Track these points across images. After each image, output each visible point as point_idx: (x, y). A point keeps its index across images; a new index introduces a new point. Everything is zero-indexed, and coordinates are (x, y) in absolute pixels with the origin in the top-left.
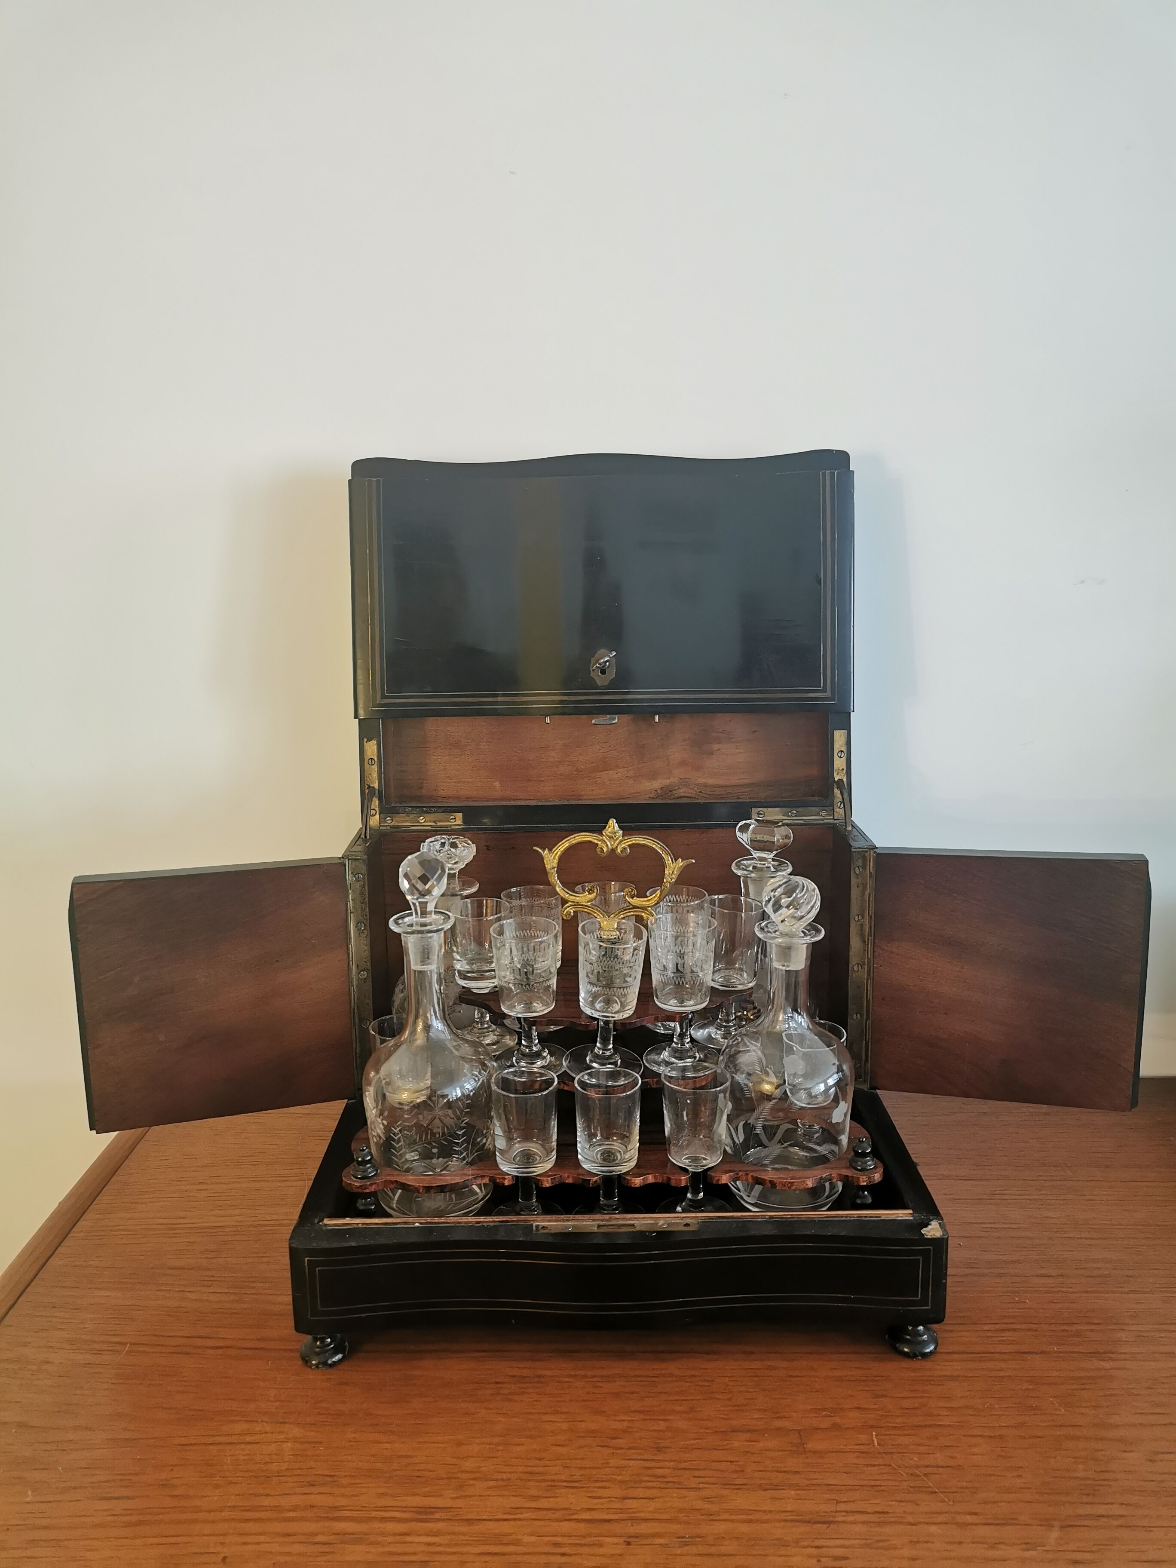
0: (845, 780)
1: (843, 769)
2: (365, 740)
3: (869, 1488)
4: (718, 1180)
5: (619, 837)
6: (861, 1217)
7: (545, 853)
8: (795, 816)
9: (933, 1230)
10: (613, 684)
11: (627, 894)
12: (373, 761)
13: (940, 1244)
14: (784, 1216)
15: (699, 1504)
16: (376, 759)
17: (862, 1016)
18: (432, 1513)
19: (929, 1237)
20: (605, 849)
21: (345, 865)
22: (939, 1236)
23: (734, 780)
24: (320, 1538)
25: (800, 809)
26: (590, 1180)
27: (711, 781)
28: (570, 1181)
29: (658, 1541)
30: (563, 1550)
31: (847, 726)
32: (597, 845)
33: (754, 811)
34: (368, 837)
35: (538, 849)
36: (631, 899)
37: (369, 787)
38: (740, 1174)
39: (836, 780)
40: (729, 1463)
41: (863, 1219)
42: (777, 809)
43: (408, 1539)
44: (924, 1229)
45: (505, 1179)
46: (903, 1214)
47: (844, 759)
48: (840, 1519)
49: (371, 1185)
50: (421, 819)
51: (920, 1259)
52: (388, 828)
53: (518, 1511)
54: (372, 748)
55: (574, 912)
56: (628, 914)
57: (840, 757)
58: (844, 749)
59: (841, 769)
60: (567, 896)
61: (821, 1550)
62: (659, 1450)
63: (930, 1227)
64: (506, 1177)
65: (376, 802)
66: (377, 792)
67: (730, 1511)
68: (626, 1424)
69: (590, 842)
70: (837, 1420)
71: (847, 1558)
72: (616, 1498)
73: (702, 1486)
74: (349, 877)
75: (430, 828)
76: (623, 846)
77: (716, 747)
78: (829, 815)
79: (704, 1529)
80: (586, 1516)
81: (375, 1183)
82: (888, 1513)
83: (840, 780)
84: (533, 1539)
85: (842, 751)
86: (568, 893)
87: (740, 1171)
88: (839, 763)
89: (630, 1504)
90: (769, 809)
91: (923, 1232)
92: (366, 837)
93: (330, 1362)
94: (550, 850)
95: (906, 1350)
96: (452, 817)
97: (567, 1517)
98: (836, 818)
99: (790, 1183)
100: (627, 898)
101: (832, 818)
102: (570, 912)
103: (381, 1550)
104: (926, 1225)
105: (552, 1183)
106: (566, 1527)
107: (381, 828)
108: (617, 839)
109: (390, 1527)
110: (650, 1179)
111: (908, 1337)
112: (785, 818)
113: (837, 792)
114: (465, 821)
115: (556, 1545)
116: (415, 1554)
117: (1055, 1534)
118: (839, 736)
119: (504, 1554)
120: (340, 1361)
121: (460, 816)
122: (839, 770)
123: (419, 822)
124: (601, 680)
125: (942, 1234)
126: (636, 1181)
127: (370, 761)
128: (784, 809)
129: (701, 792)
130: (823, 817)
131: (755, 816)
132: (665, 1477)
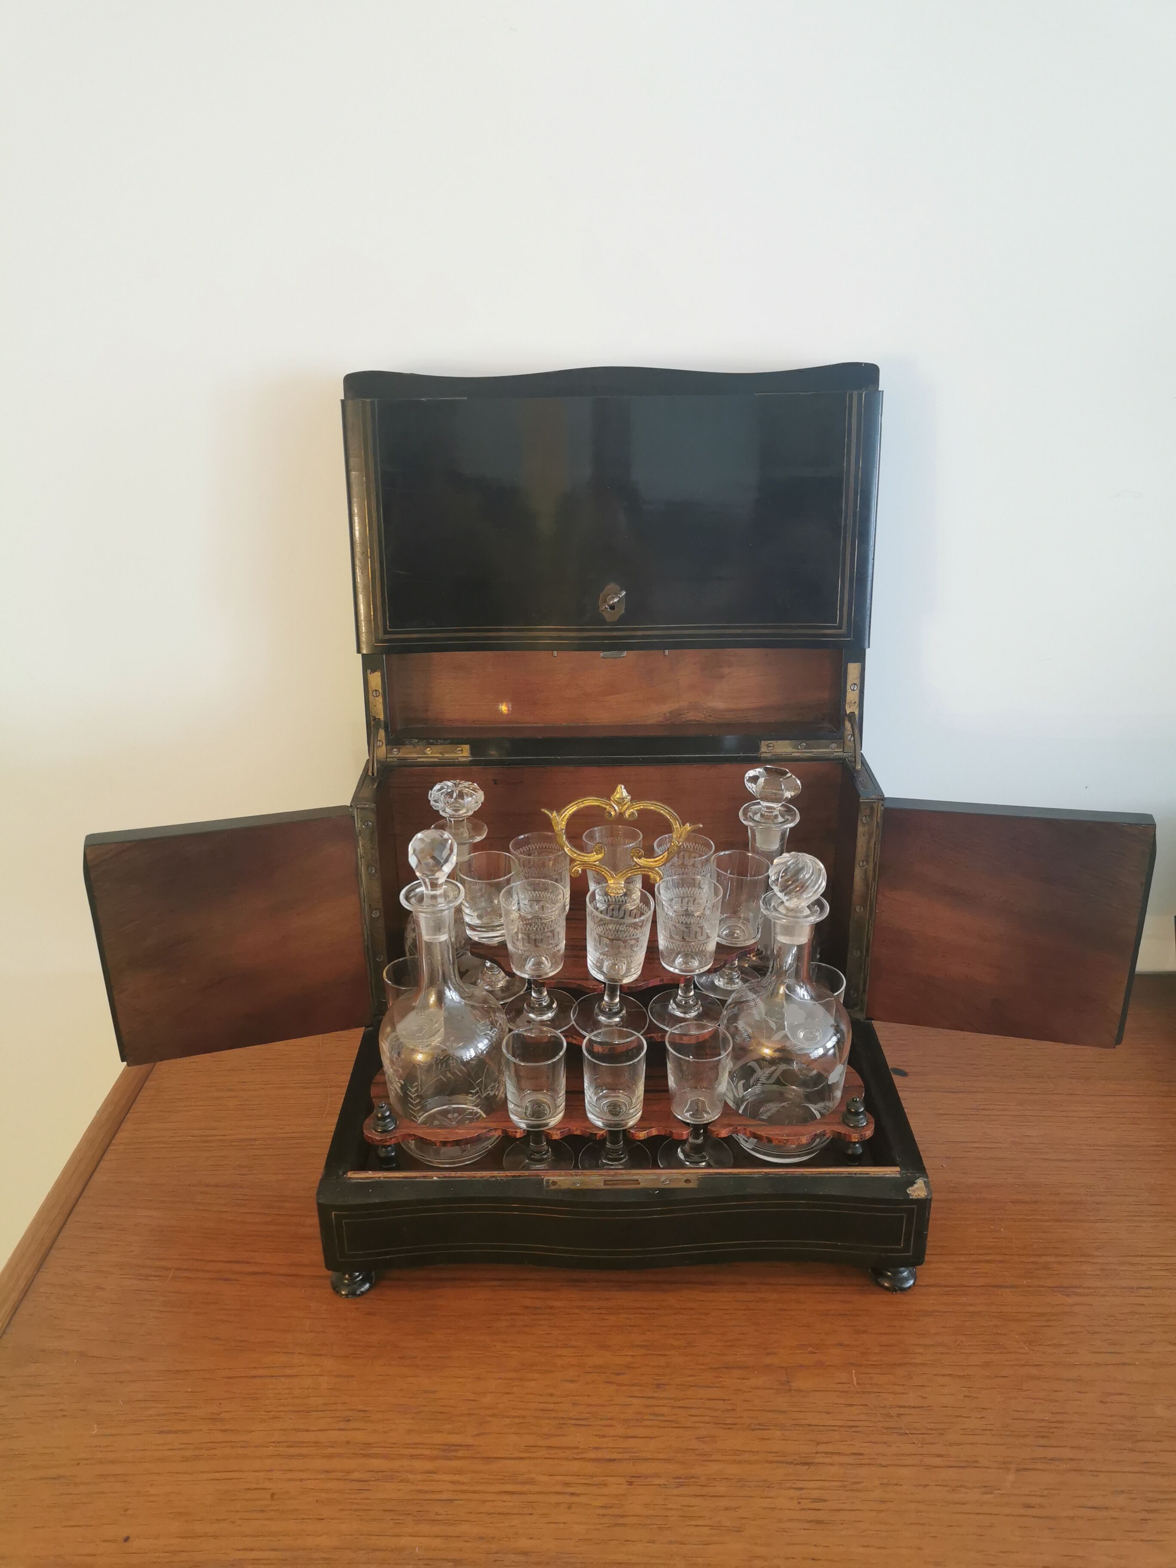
0: (857, 713)
1: (855, 702)
2: (369, 671)
3: (847, 1429)
4: (718, 1134)
5: (628, 802)
6: (851, 1174)
7: (554, 815)
8: (804, 749)
9: (918, 1190)
10: (622, 620)
11: (635, 855)
12: (378, 693)
13: (923, 1204)
15: (694, 1444)
16: (380, 691)
17: (862, 952)
18: (457, 1451)
19: (914, 1197)
20: (613, 813)
21: (354, 817)
22: (924, 1196)
23: (744, 704)
24: (356, 1476)
25: (810, 742)
26: (596, 1134)
27: (720, 705)
28: (578, 1133)
29: (657, 1481)
30: (571, 1490)
31: (860, 658)
32: (605, 809)
33: (764, 743)
34: (375, 775)
35: (546, 811)
36: (638, 860)
37: (375, 719)
38: (739, 1128)
39: (848, 712)
40: (722, 1402)
41: (854, 1175)
42: (787, 742)
43: (435, 1477)
44: (910, 1188)
45: (516, 1132)
46: (891, 1172)
47: (857, 692)
48: (821, 1460)
49: (391, 1139)
50: (428, 751)
51: (903, 1216)
52: (396, 760)
53: (532, 1449)
54: (376, 679)
55: (582, 870)
56: (636, 873)
57: (853, 690)
58: (857, 681)
59: (853, 702)
60: (575, 855)
61: (802, 1492)
62: (658, 1386)
63: (916, 1186)
64: (518, 1131)
65: (382, 733)
66: (382, 724)
67: (722, 1452)
68: (629, 1359)
69: (598, 806)
70: (821, 1357)
71: (825, 1501)
72: (619, 1437)
73: (697, 1425)
74: (358, 825)
75: (437, 760)
76: (632, 810)
77: (726, 670)
78: (839, 747)
79: (698, 1470)
80: (592, 1455)
81: (394, 1138)
82: (862, 1454)
83: (851, 713)
84: (546, 1478)
85: (855, 684)
86: (576, 853)
87: (739, 1125)
88: (852, 695)
90: (779, 742)
91: (908, 1192)
92: (373, 774)
93: (358, 1292)
94: (558, 811)
95: (886, 1284)
96: (458, 749)
98: (845, 751)
99: (785, 1140)
100: (635, 859)
101: (842, 750)
102: (578, 871)
103: (411, 1487)
104: (912, 1183)
105: (561, 1135)
106: (576, 1466)
107: (388, 760)
108: (626, 804)
109: (418, 1464)
110: (654, 1132)
111: (889, 1274)
112: (795, 750)
113: (848, 725)
114: (473, 753)
115: (566, 1484)
116: (440, 1492)
117: (1011, 1477)
118: (853, 669)
119: (521, 1493)
120: (368, 1290)
121: (467, 747)
122: (851, 703)
123: (425, 754)
124: (610, 616)
125: (926, 1194)
126: (641, 1135)
127: (374, 692)
128: (794, 742)
129: (710, 716)
130: (832, 750)
131: (763, 749)
132: (663, 1415)
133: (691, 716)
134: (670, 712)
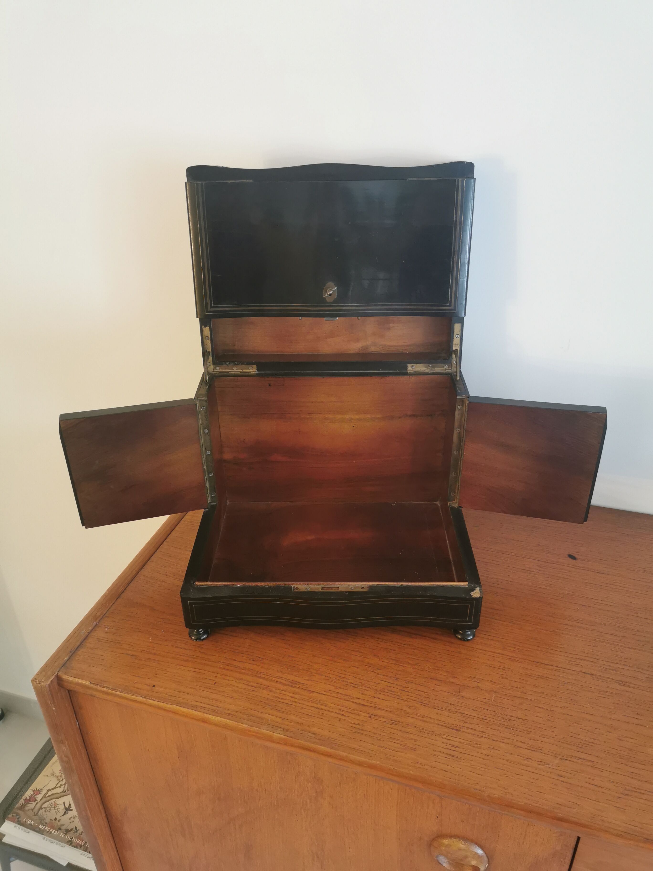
0: (459, 349)
1: (458, 344)
2: (203, 326)
8: (431, 368)
9: (476, 593)
10: (335, 301)
12: (208, 338)
13: (479, 600)
16: (209, 337)
17: (457, 474)
19: (474, 597)
21: (196, 405)
22: (479, 596)
25: (434, 365)
31: (461, 321)
33: (410, 365)
34: (207, 381)
37: (207, 351)
39: (454, 349)
42: (422, 364)
44: (472, 592)
46: (464, 584)
47: (459, 339)
50: (235, 368)
51: (469, 606)
52: (218, 373)
54: (207, 330)
57: (457, 338)
58: (459, 333)
59: (457, 344)
63: (475, 591)
65: (210, 358)
66: (211, 354)
74: (198, 408)
75: (239, 373)
77: (391, 325)
78: (449, 368)
83: (456, 349)
85: (458, 335)
88: (456, 340)
90: (418, 364)
91: (471, 594)
92: (206, 381)
93: (202, 638)
95: (459, 637)
96: (250, 367)
98: (452, 369)
101: (450, 369)
104: (473, 590)
107: (214, 373)
111: (461, 632)
112: (425, 369)
113: (454, 356)
114: (258, 370)
118: (457, 327)
120: (206, 637)
121: (255, 366)
123: (233, 370)
124: (329, 300)
125: (480, 595)
127: (206, 337)
128: (425, 364)
129: (383, 349)
130: (446, 368)
131: (410, 368)
133: (373, 349)
134: (362, 347)
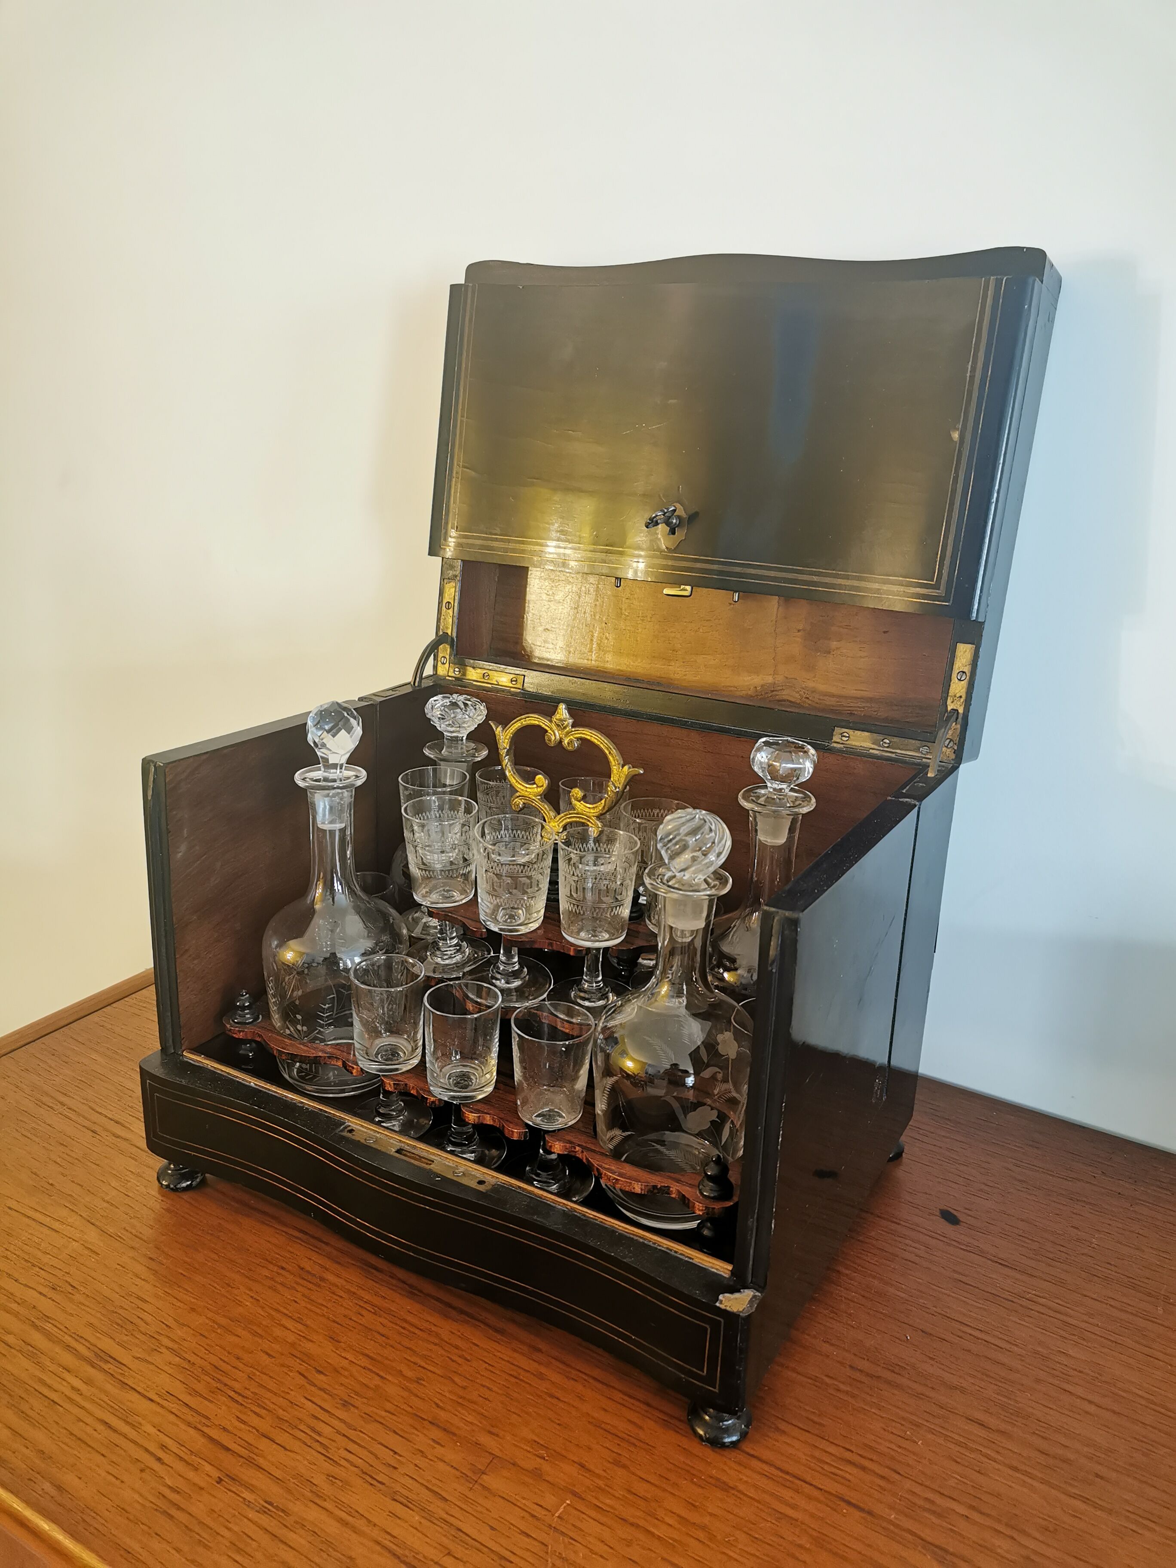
0: (961, 711)
1: (961, 697)
2: (446, 581)
3: (495, 1558)
5: (567, 726)
6: (671, 1250)
7: (500, 730)
8: (887, 747)
9: (735, 1301)
10: (681, 548)
11: (573, 796)
12: (450, 605)
13: (734, 1322)
14: (587, 1215)
15: (319, 1480)
16: (453, 603)
19: (723, 1306)
20: (553, 738)
22: (736, 1311)
23: (851, 690)
25: (895, 739)
26: (428, 1098)
27: (822, 687)
28: (413, 1092)
29: (247, 1495)
30: (162, 1455)
31: (976, 639)
32: (546, 731)
33: (838, 730)
34: (416, 686)
35: (492, 724)
36: (578, 803)
37: (443, 633)
38: (577, 1148)
39: (949, 708)
40: (392, 1453)
41: (673, 1253)
42: (867, 734)
44: (727, 1295)
46: (721, 1268)
47: (964, 684)
49: (240, 1032)
51: (706, 1329)
52: (454, 679)
53: (170, 1398)
54: (450, 590)
55: (524, 803)
56: (575, 819)
57: (960, 680)
58: (967, 669)
59: (958, 695)
60: (518, 784)
62: (345, 1404)
63: (737, 1295)
64: (357, 1067)
65: (447, 649)
66: (451, 639)
67: (339, 1504)
68: (345, 1363)
69: (539, 726)
70: (546, 1467)
72: (257, 1431)
73: (343, 1462)
75: (491, 686)
76: (571, 737)
79: (296, 1508)
80: (214, 1433)
81: (243, 1031)
83: (954, 710)
84: (152, 1430)
85: (963, 672)
86: (518, 781)
88: (957, 687)
89: (263, 1444)
90: (856, 732)
91: (721, 1298)
94: (503, 728)
96: (514, 679)
97: (199, 1427)
102: (519, 803)
103: (38, 1373)
107: (447, 678)
108: (565, 728)
110: (488, 1120)
112: (873, 746)
115: (163, 1447)
118: (964, 652)
120: (186, 1188)
121: (521, 678)
122: (955, 696)
124: (669, 542)
125: (744, 1310)
127: (447, 604)
128: (876, 736)
130: (923, 754)
131: (836, 738)
132: (319, 1434)
134: (762, 686)
